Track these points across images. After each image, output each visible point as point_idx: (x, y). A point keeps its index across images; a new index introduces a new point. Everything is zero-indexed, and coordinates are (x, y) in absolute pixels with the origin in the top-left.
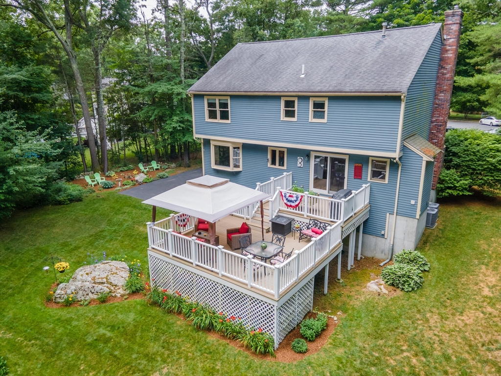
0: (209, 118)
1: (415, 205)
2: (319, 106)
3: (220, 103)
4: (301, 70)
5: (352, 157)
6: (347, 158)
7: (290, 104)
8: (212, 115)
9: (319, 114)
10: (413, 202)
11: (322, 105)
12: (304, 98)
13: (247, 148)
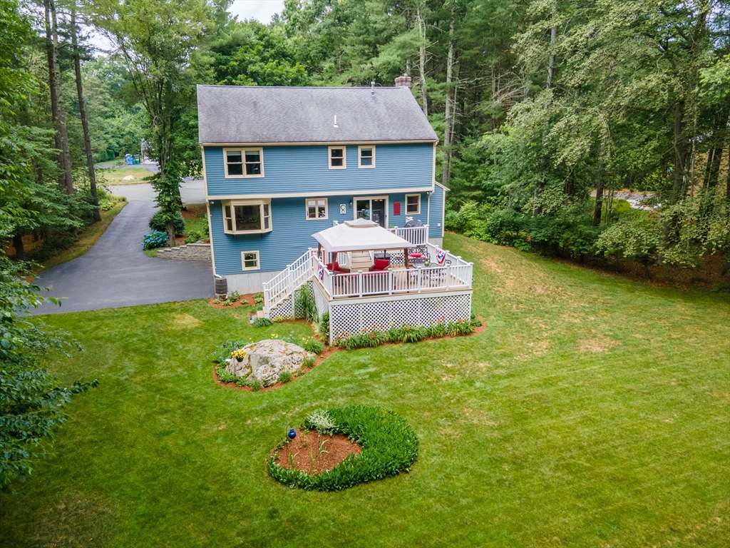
0: (229, 174)
1: (440, 227)
2: (367, 153)
3: (246, 156)
4: (333, 121)
5: (391, 196)
6: (387, 198)
7: (337, 153)
8: (235, 170)
9: (366, 161)
10: (439, 225)
11: (369, 153)
12: (353, 147)
13: (277, 203)
